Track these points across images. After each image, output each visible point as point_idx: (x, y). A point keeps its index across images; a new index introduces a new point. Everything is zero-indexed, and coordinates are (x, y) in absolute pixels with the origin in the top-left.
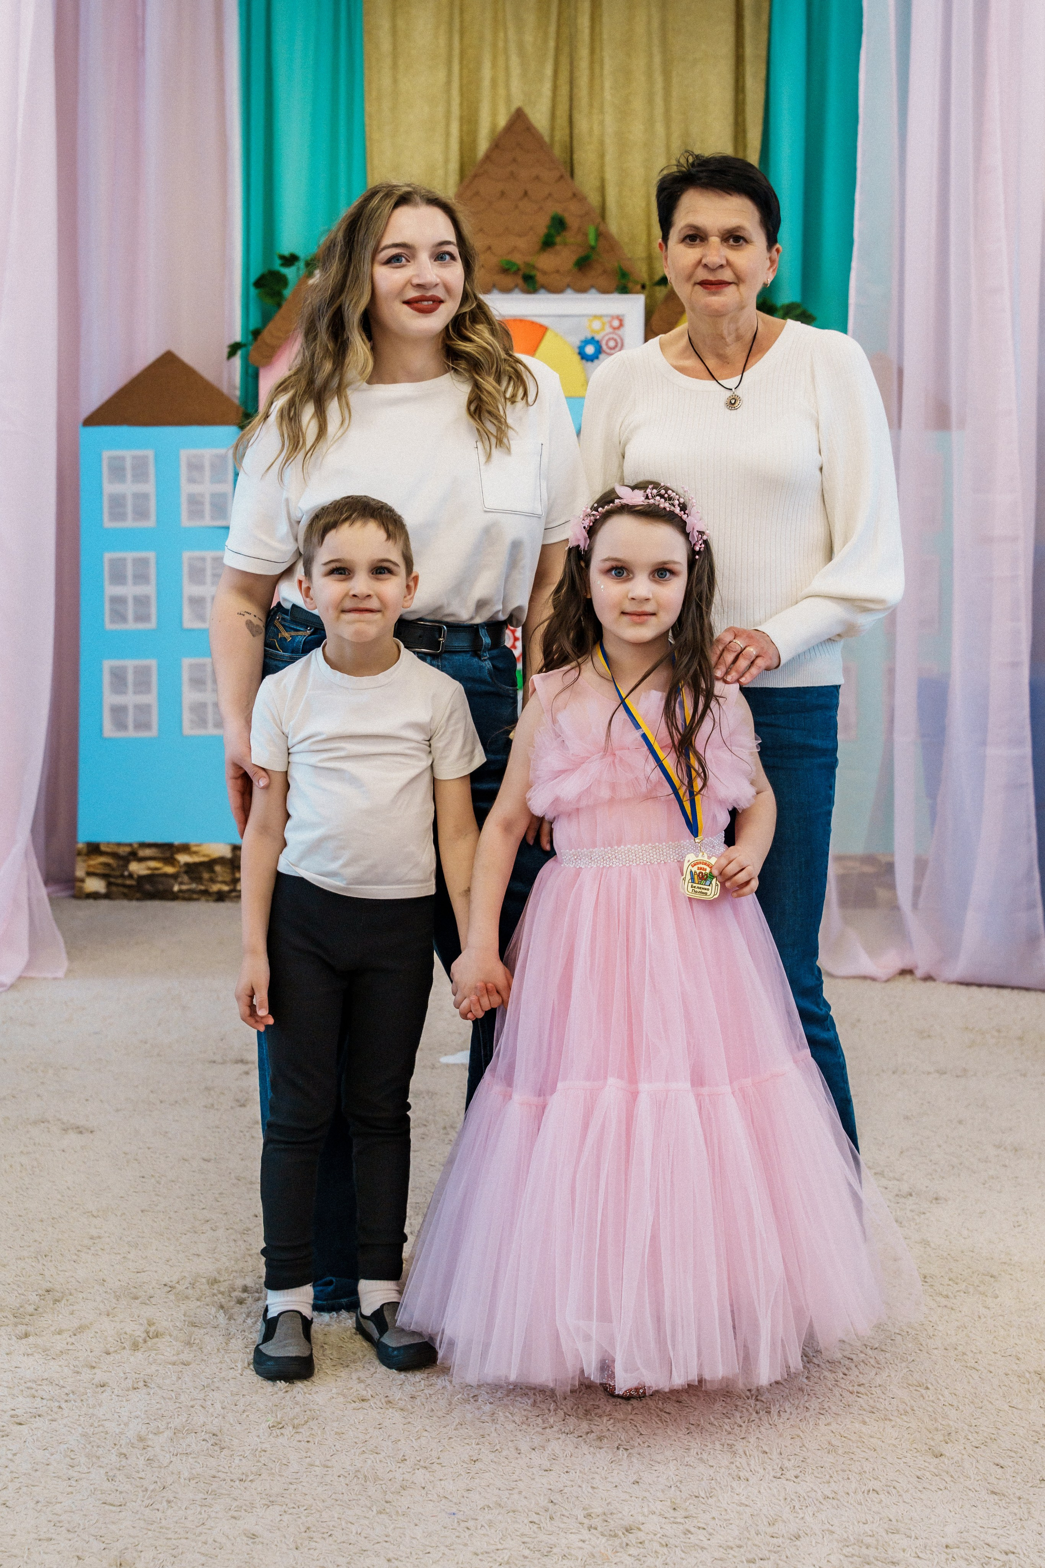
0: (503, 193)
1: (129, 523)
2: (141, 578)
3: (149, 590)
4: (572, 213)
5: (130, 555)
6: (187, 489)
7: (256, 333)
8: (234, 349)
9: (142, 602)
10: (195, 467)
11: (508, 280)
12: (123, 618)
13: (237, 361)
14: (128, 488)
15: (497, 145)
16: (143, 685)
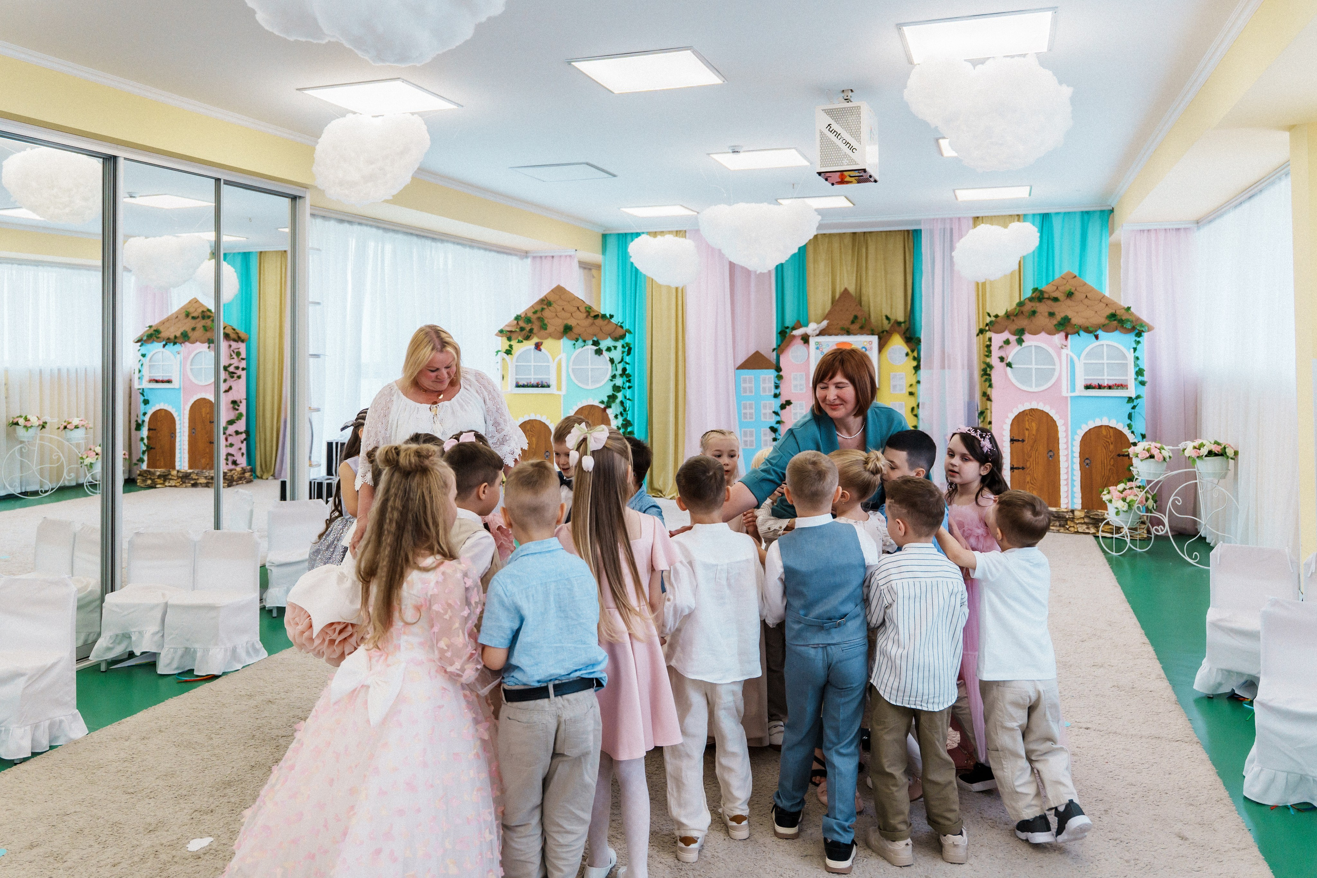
0: (841, 310)
1: (748, 394)
2: (751, 408)
3: (753, 411)
4: (859, 314)
5: (748, 402)
6: (762, 385)
7: (779, 346)
8: (774, 350)
9: (751, 414)
10: (764, 380)
11: (843, 332)
12: (746, 418)
13: (775, 353)
14: (748, 385)
15: (840, 297)
16: (751, 435)
